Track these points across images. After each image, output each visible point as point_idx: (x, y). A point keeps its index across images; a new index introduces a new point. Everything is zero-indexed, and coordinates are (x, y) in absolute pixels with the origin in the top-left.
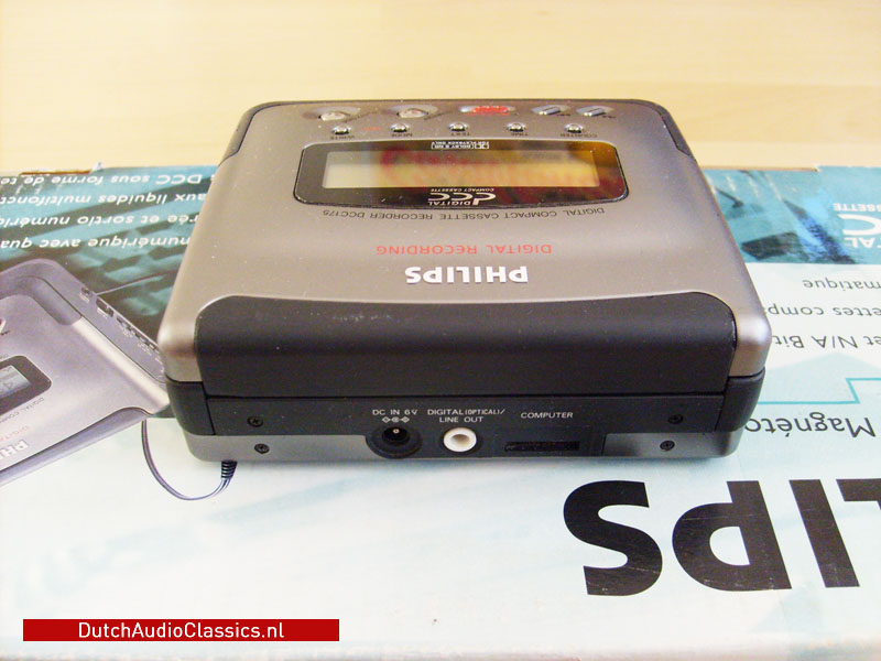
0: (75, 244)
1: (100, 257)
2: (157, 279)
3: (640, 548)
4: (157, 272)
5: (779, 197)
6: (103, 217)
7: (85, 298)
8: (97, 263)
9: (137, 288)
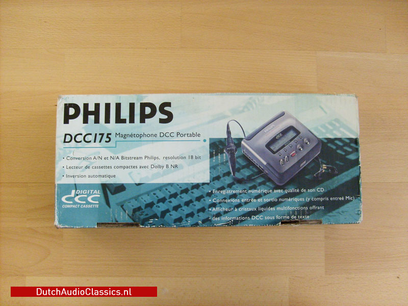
0: (275, 191)
1: (268, 186)
2: (253, 178)
3: (162, 111)
4: (253, 180)
5: (111, 209)
6: (271, 201)
7: (267, 172)
8: (268, 183)
9: (256, 175)
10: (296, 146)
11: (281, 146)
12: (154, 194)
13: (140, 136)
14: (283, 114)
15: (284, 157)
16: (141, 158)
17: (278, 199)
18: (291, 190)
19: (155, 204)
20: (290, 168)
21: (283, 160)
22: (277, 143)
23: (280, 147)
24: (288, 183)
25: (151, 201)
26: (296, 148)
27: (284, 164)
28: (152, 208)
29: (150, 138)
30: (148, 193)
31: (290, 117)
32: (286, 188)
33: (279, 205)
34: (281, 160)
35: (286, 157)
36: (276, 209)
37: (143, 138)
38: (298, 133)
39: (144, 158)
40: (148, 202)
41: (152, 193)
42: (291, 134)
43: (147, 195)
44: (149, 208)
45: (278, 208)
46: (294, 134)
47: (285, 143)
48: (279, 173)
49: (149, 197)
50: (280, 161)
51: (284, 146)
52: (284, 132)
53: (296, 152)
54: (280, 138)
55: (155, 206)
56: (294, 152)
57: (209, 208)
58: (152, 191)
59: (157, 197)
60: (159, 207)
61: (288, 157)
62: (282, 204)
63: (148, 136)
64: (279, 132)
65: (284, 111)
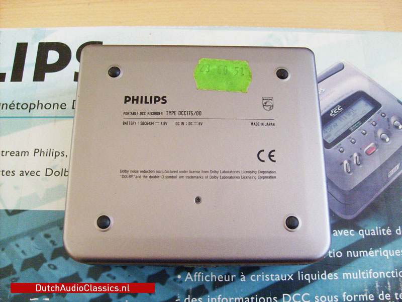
0: (336, 233)
10: (375, 132)
11: (343, 131)
12: (47, 236)
13: (30, 107)
14: (340, 68)
15: (351, 156)
16: (26, 153)
17: (344, 251)
18: (374, 229)
19: (45, 261)
20: (365, 181)
21: (350, 162)
22: (332, 124)
23: (340, 133)
24: (365, 215)
25: (38, 252)
26: (376, 137)
27: (352, 170)
28: (37, 270)
29: (52, 112)
30: (32, 234)
31: (356, 73)
32: (361, 224)
33: (348, 267)
34: (345, 162)
35: (355, 155)
36: (340, 276)
37: (35, 112)
38: (376, 105)
39: (32, 153)
40: (30, 255)
41: (42, 234)
42: (362, 108)
43: (28, 238)
44: (32, 270)
45: (346, 275)
46: (369, 108)
47: (350, 125)
48: (342, 192)
49: (33, 243)
50: (342, 163)
51: (348, 132)
52: (347, 103)
53: (376, 145)
54: (339, 115)
55: (45, 265)
56: (372, 145)
57: (177, 273)
58: (42, 229)
59: (53, 242)
60: (55, 268)
61: (359, 155)
62: (355, 264)
63: (48, 106)
64: (335, 103)
65: (342, 61)
